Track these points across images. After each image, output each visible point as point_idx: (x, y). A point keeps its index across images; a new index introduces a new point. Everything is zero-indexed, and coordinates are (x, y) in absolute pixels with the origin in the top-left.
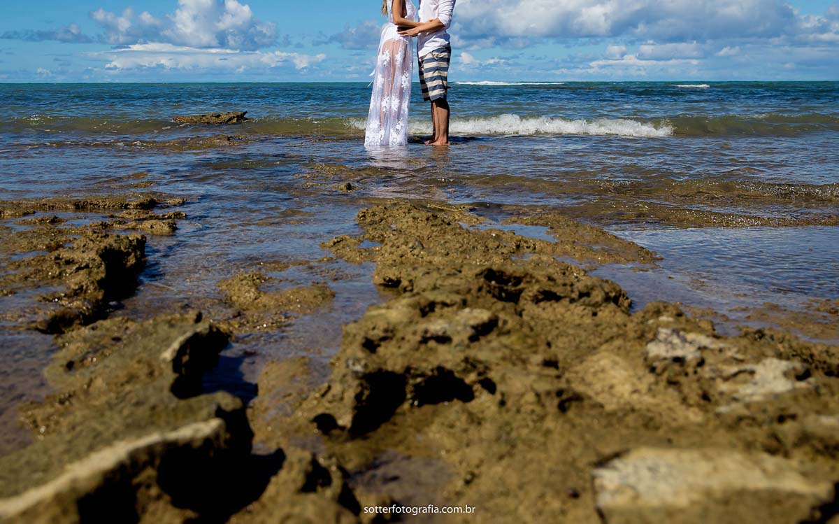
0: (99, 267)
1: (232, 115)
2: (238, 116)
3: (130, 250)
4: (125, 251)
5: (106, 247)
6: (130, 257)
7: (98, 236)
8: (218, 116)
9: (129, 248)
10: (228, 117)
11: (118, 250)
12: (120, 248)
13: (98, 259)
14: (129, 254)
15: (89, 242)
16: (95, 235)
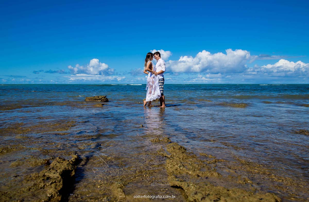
0: (60, 182)
1: (102, 97)
2: (104, 97)
3: (73, 169)
4: (71, 170)
5: (63, 170)
6: (73, 172)
7: (61, 160)
8: (99, 97)
9: (72, 168)
10: (101, 98)
11: (68, 170)
12: (69, 168)
13: (60, 177)
14: (72, 170)
15: (57, 163)
16: (60, 160)
